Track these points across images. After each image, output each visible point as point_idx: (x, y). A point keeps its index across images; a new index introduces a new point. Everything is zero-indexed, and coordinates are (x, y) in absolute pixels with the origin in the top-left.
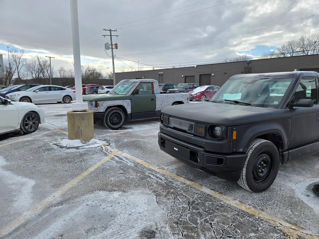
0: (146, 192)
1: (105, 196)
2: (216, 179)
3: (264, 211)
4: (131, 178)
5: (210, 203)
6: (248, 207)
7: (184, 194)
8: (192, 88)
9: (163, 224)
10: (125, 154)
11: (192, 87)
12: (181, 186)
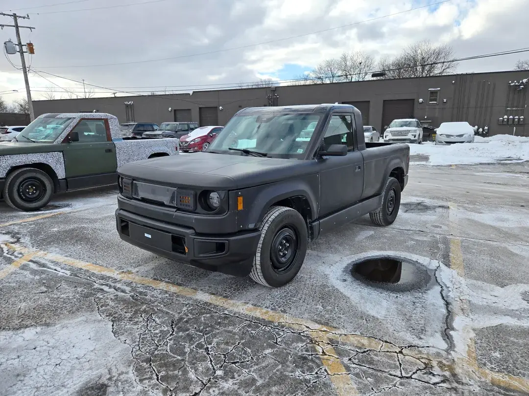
0: (93, 319)
1: (5, 340)
2: (220, 275)
3: (287, 313)
4: (62, 298)
5: (208, 315)
6: (264, 310)
7: (164, 309)
8: (187, 130)
9: (123, 369)
10: (52, 256)
11: (186, 128)
12: (160, 296)
